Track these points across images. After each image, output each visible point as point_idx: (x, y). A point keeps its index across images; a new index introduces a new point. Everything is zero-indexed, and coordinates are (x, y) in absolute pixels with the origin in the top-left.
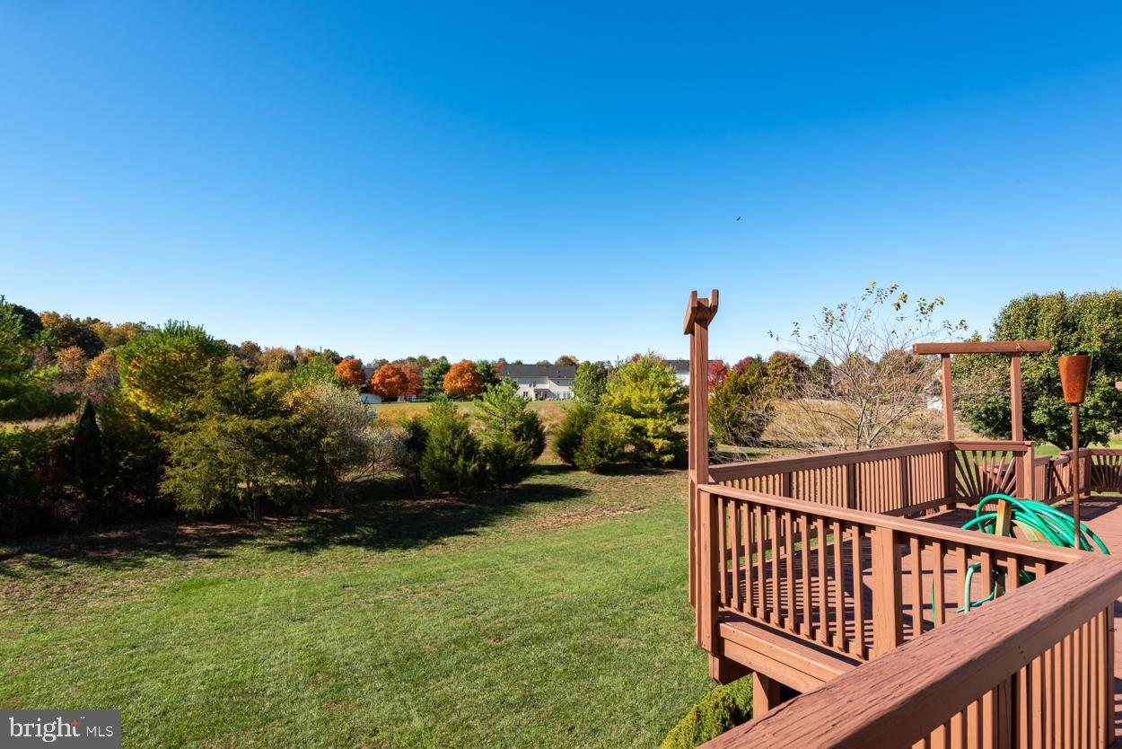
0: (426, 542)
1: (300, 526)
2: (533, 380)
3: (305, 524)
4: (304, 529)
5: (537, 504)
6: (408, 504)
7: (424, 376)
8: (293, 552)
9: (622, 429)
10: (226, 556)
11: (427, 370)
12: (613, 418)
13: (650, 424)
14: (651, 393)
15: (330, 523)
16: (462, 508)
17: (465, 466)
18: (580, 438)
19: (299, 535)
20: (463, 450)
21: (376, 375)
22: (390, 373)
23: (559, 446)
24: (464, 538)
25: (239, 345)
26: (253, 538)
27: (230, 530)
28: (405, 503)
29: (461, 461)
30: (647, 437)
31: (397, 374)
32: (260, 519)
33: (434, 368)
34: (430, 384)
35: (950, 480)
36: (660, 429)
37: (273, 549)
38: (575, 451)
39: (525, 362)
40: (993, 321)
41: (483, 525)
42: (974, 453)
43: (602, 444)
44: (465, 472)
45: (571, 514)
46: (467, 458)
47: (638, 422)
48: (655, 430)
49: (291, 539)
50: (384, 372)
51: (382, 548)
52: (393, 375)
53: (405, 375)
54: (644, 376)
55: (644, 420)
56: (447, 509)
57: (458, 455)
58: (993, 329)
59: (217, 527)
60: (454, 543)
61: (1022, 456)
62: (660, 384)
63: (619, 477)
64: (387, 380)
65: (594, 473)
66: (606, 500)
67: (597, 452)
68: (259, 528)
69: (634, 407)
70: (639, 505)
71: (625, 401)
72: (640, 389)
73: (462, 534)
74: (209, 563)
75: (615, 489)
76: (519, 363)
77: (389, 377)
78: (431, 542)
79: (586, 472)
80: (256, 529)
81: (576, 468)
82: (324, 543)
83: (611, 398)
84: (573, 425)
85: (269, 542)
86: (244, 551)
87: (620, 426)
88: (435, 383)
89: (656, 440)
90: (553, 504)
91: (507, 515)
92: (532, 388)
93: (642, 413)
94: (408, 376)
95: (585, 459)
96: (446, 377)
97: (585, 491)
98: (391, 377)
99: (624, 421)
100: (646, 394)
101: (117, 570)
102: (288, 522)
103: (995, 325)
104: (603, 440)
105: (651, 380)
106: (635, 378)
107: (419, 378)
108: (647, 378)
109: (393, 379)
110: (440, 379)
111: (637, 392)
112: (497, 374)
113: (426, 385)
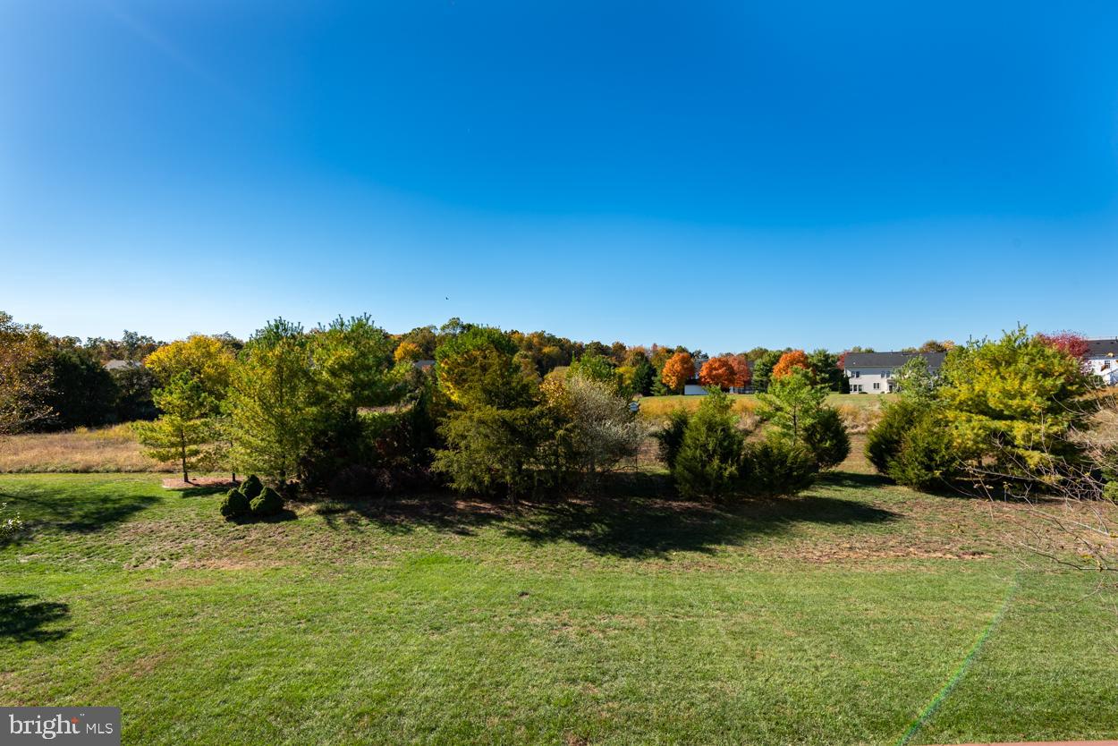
0: (652, 552)
1: (544, 514)
2: (886, 370)
3: (551, 512)
4: (546, 518)
5: (812, 525)
6: (659, 503)
7: (756, 367)
8: (525, 540)
9: (970, 435)
10: (473, 535)
11: (759, 361)
12: (956, 418)
13: (1019, 429)
14: (1021, 384)
15: (572, 515)
16: (714, 516)
17: (720, 468)
18: (898, 442)
19: (539, 524)
20: (719, 450)
21: (704, 368)
22: (717, 365)
23: (871, 451)
24: (696, 555)
25: (611, 346)
26: (501, 519)
27: (490, 510)
28: (656, 503)
29: (716, 462)
30: (1014, 446)
31: (723, 366)
32: (517, 503)
33: (766, 359)
34: (762, 376)
36: (1035, 437)
37: (511, 534)
38: (889, 459)
39: (877, 350)
41: (730, 542)
43: (929, 453)
44: (720, 476)
45: (858, 545)
46: (724, 460)
47: (1001, 425)
48: (1027, 437)
49: (531, 527)
50: (711, 365)
51: (602, 552)
52: (720, 367)
53: (732, 367)
55: (1008, 422)
56: (696, 516)
57: (712, 456)
59: (482, 505)
60: (680, 558)
62: (1038, 371)
63: (957, 500)
64: (714, 372)
65: (919, 490)
66: (921, 533)
67: (922, 463)
68: (512, 511)
69: (992, 404)
70: (976, 546)
71: (978, 396)
72: (1003, 378)
73: (696, 549)
74: (458, 538)
75: (944, 518)
76: (870, 352)
77: (716, 369)
78: (657, 555)
79: (906, 489)
80: (509, 511)
81: (892, 482)
82: (554, 535)
83: (956, 391)
84: (891, 426)
85: (513, 526)
86: (488, 533)
87: (965, 430)
88: (766, 375)
89: (1030, 452)
90: (836, 527)
91: (766, 534)
92: (885, 379)
93: (1006, 413)
94: (735, 368)
95: (904, 471)
96: (776, 368)
97: (893, 514)
98: (718, 370)
99: (974, 423)
100: (1012, 384)
101: (394, 534)
102: (538, 508)
104: (932, 447)
105: (1022, 364)
106: (996, 363)
107: (748, 369)
108: (1016, 362)
109: (720, 371)
110: (770, 370)
111: (999, 384)
112: (838, 363)
113: (758, 376)
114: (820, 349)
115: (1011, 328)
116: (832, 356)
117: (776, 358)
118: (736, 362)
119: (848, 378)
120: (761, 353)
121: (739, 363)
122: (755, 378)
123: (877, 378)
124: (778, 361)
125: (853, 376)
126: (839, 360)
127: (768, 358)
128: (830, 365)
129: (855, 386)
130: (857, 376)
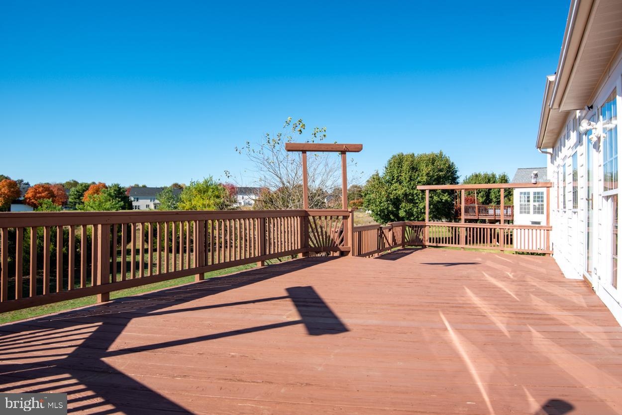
2: (153, 197)
7: (71, 193)
11: (73, 189)
14: (209, 201)
21: (30, 191)
22: (41, 189)
31: (46, 191)
33: (79, 188)
34: (75, 199)
35: (305, 236)
39: (148, 186)
40: (384, 166)
42: (320, 218)
50: (37, 190)
52: (43, 191)
53: (53, 192)
54: (205, 191)
58: (385, 169)
61: (347, 219)
62: (215, 196)
64: (38, 195)
72: (203, 199)
76: (144, 187)
77: (39, 193)
83: (185, 205)
88: (79, 198)
92: (152, 203)
94: (55, 193)
96: (86, 194)
98: (41, 193)
100: (206, 202)
103: (385, 167)
105: (210, 193)
106: (200, 191)
107: (65, 194)
108: (207, 192)
109: (43, 194)
110: (82, 195)
111: (201, 201)
112: (126, 193)
113: (72, 199)
114: (116, 183)
115: (207, 177)
116: (123, 188)
117: (86, 187)
118: (56, 189)
119: (132, 201)
120: (75, 184)
121: (59, 189)
122: (70, 200)
123: (148, 202)
124: (87, 189)
125: (134, 201)
126: (126, 191)
127: (80, 188)
128: (121, 193)
129: (136, 206)
130: (137, 201)
